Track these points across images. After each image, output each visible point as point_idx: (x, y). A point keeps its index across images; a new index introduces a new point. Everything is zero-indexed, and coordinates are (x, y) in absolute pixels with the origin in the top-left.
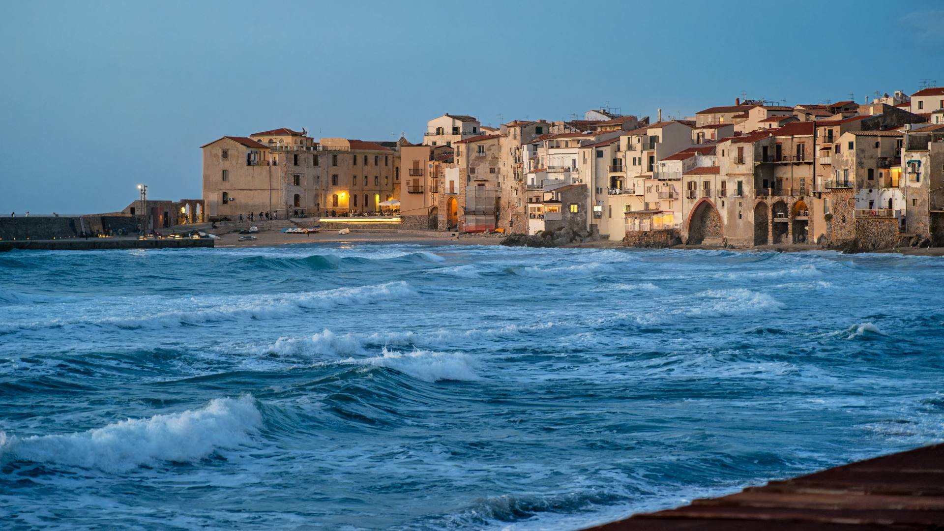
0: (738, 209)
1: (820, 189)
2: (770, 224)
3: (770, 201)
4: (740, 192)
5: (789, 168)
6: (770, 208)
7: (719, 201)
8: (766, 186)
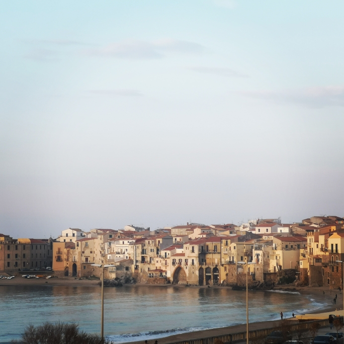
0: (192, 270)
1: (223, 263)
2: (204, 276)
3: (204, 267)
4: (193, 263)
5: (211, 255)
6: (204, 270)
7: (185, 267)
8: (203, 261)
